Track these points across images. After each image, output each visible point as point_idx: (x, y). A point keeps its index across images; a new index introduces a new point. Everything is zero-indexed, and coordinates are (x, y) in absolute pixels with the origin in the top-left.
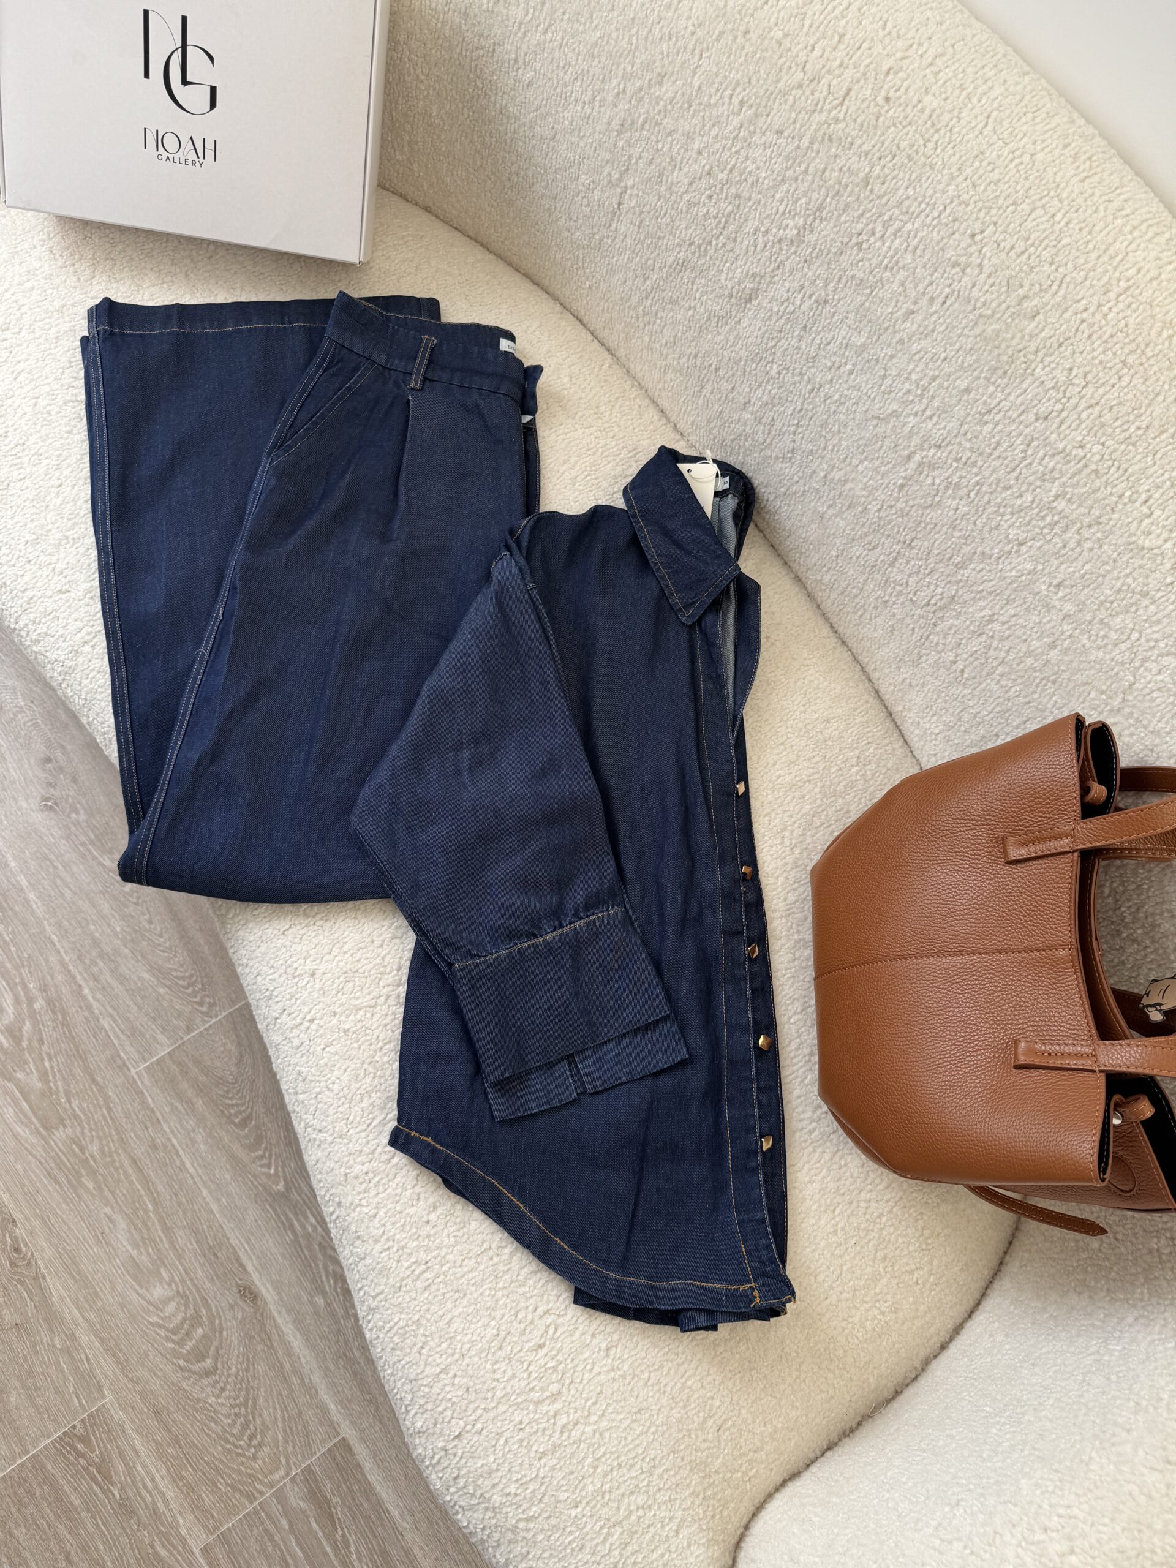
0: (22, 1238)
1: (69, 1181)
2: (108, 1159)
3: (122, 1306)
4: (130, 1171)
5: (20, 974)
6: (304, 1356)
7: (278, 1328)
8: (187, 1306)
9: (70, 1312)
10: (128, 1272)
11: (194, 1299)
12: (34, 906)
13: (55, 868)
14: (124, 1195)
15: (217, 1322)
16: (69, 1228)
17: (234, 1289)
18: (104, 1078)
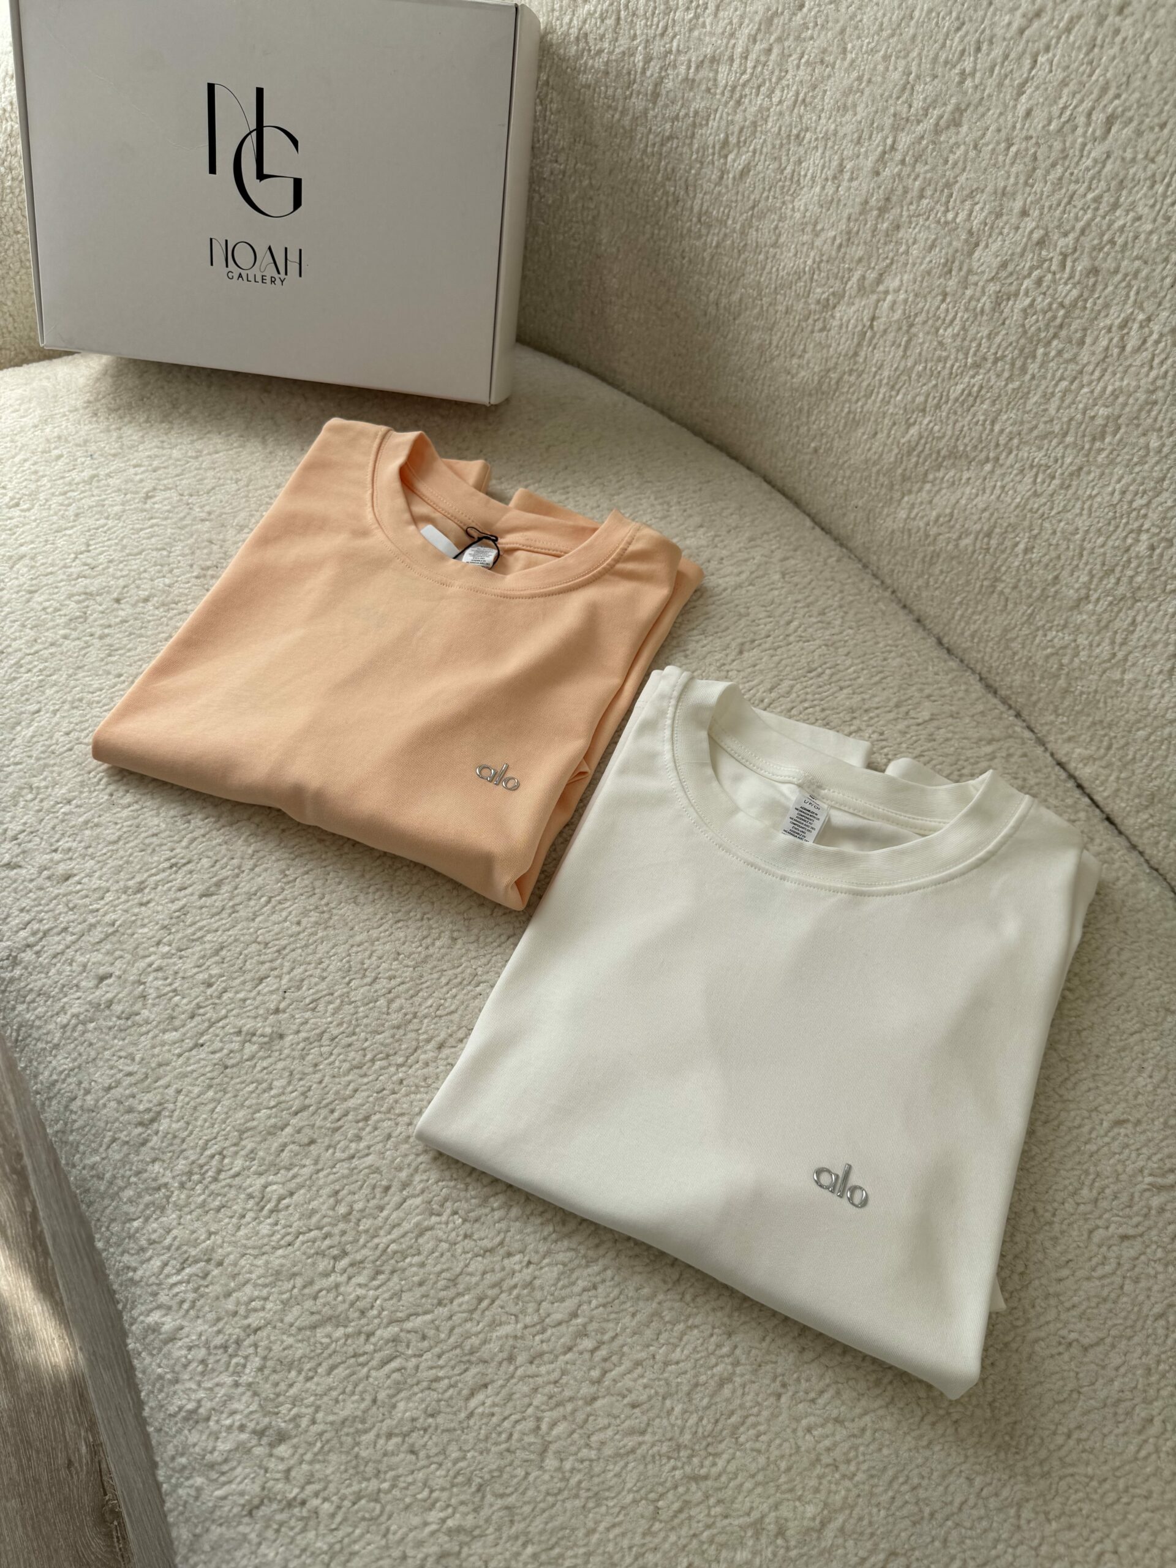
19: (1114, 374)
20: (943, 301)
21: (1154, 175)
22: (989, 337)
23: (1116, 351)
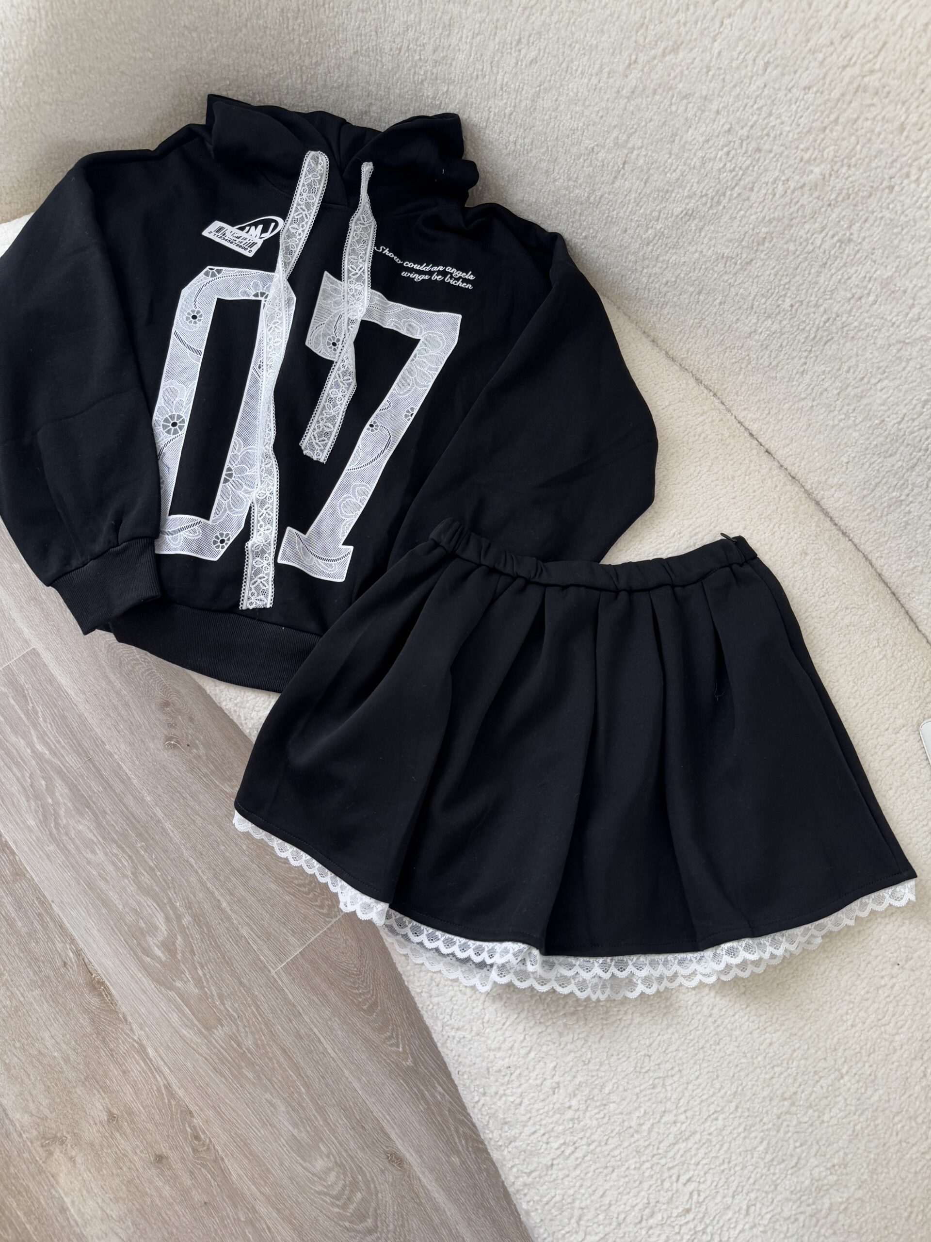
0: (200, 1128)
1: (232, 1074)
2: (262, 1051)
3: (291, 1179)
4: (282, 1060)
5: (167, 895)
6: (449, 1209)
7: (423, 1187)
8: (345, 1176)
9: (248, 1188)
10: (291, 1148)
11: (351, 1167)
12: (171, 834)
13: (184, 798)
14: (280, 1081)
15: (372, 1186)
16: (237, 1113)
17: (383, 1156)
18: (249, 980)
19: (769, 209)
20: (669, 158)
21: (791, 100)
22: (698, 182)
23: (771, 196)
